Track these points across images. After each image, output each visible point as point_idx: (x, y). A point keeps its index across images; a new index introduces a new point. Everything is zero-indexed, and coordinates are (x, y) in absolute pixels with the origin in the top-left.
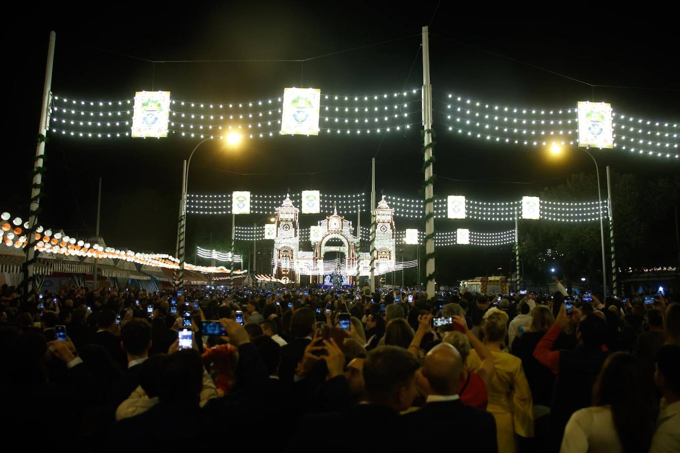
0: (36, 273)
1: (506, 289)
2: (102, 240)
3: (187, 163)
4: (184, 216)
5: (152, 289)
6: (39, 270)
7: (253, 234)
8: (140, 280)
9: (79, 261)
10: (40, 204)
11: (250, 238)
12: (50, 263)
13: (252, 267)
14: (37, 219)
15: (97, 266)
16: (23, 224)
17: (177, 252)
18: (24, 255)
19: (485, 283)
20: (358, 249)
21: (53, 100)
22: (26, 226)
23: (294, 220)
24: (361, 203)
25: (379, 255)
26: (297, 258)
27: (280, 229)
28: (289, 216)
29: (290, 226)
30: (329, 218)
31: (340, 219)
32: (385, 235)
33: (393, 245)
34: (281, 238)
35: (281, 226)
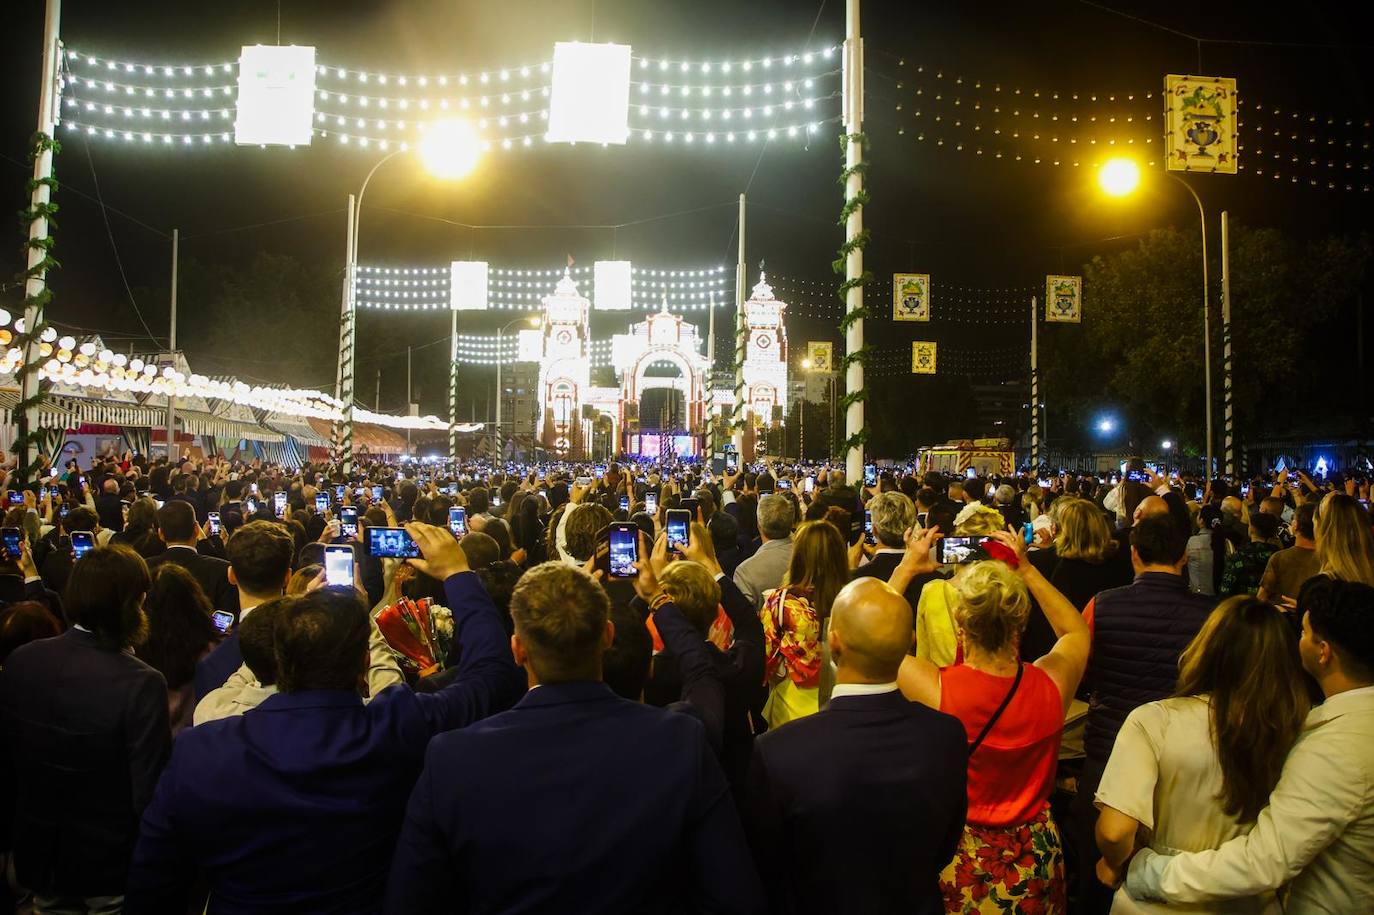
0: (46, 424)
1: (1009, 465)
2: (183, 359)
3: (356, 200)
4: (352, 312)
5: (288, 462)
6: (53, 418)
7: (495, 350)
8: (263, 442)
9: (136, 401)
10: (46, 281)
11: (489, 358)
12: (75, 405)
13: (493, 418)
14: (41, 313)
15: (173, 413)
16: (12, 324)
17: (338, 387)
18: (20, 388)
19: (968, 453)
20: (709, 384)
21: (65, 59)
22: (20, 327)
23: (579, 323)
24: (717, 288)
25: (754, 395)
26: (586, 400)
27: (552, 342)
28: (570, 314)
29: (573, 335)
30: (652, 319)
31: (675, 321)
32: (766, 353)
33: (782, 376)
34: (554, 359)
35: (553, 334)
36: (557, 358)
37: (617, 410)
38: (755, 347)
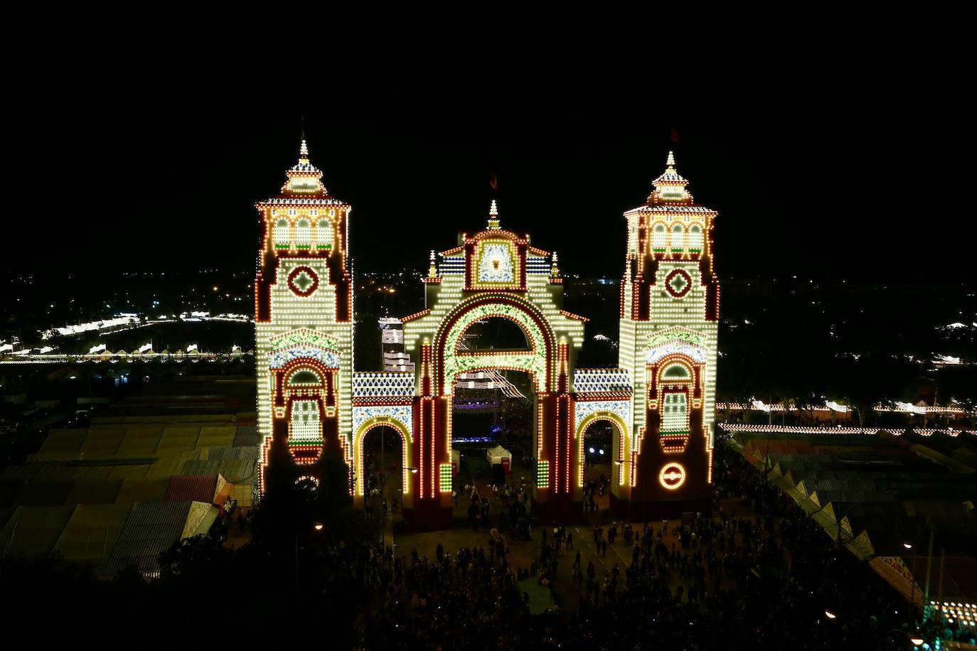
23: (331, 252)
25: (660, 381)
26: (350, 402)
27: (279, 291)
28: (314, 234)
29: (320, 277)
30: (472, 241)
31: (517, 244)
32: (683, 305)
33: (709, 345)
34: (285, 326)
35: (281, 275)
36: (290, 323)
37: (409, 417)
38: (664, 295)
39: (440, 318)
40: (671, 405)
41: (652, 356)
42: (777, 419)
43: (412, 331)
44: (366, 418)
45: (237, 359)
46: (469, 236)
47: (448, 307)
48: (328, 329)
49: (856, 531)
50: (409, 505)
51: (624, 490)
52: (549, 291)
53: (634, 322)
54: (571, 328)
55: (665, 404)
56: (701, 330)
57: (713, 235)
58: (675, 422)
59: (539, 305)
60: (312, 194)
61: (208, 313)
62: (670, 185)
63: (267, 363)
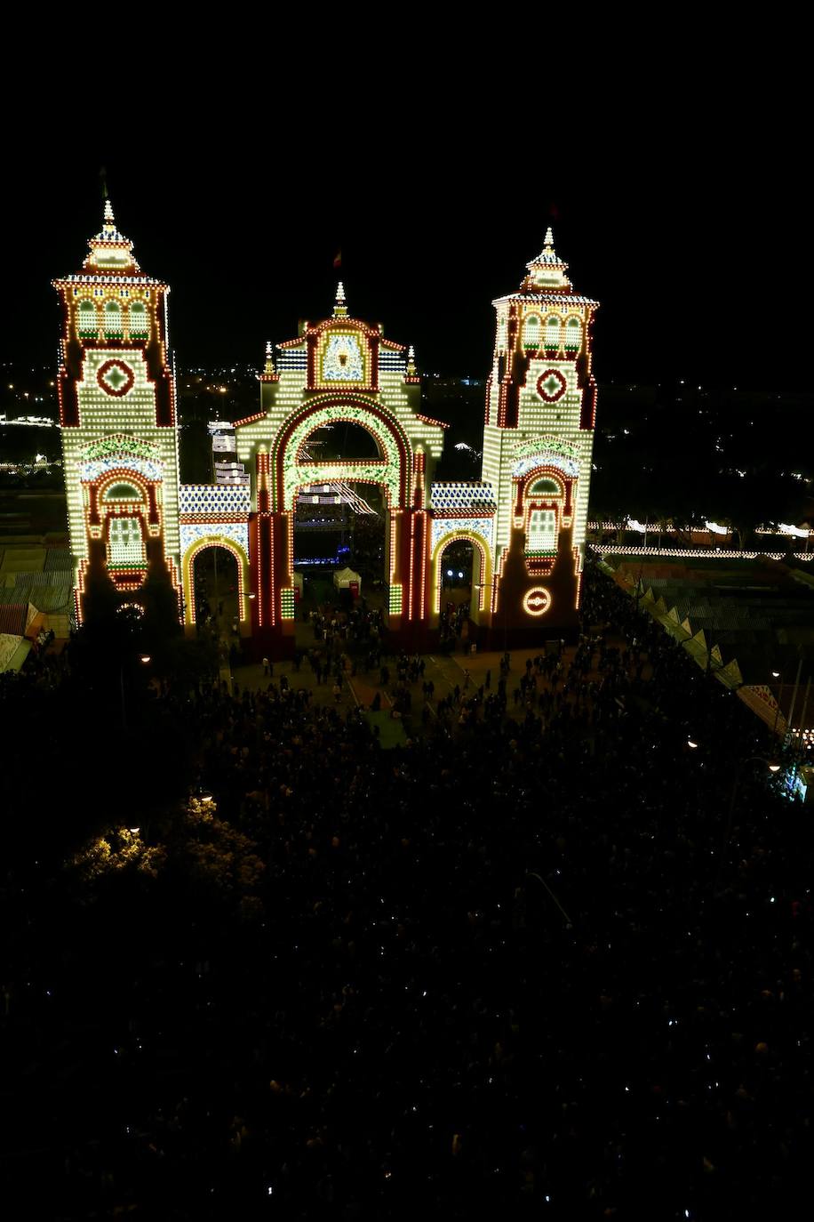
23: (148, 340)
25: (527, 497)
26: (176, 519)
27: (87, 389)
28: (126, 319)
29: (135, 372)
30: (314, 331)
31: (367, 336)
32: (556, 411)
33: (583, 457)
34: (96, 431)
35: (89, 371)
36: (103, 427)
37: (245, 535)
38: (534, 399)
39: (278, 423)
40: (539, 523)
41: (520, 469)
42: (653, 540)
43: (246, 437)
44: (195, 537)
45: (42, 471)
46: (309, 326)
47: (287, 409)
48: (147, 434)
49: (726, 660)
50: (247, 634)
51: (484, 615)
52: (404, 392)
53: (500, 429)
54: (428, 435)
55: (532, 523)
56: (574, 439)
57: (593, 330)
58: (542, 541)
59: (393, 408)
60: (121, 270)
61: (4, 416)
62: (547, 270)
63: (77, 475)
